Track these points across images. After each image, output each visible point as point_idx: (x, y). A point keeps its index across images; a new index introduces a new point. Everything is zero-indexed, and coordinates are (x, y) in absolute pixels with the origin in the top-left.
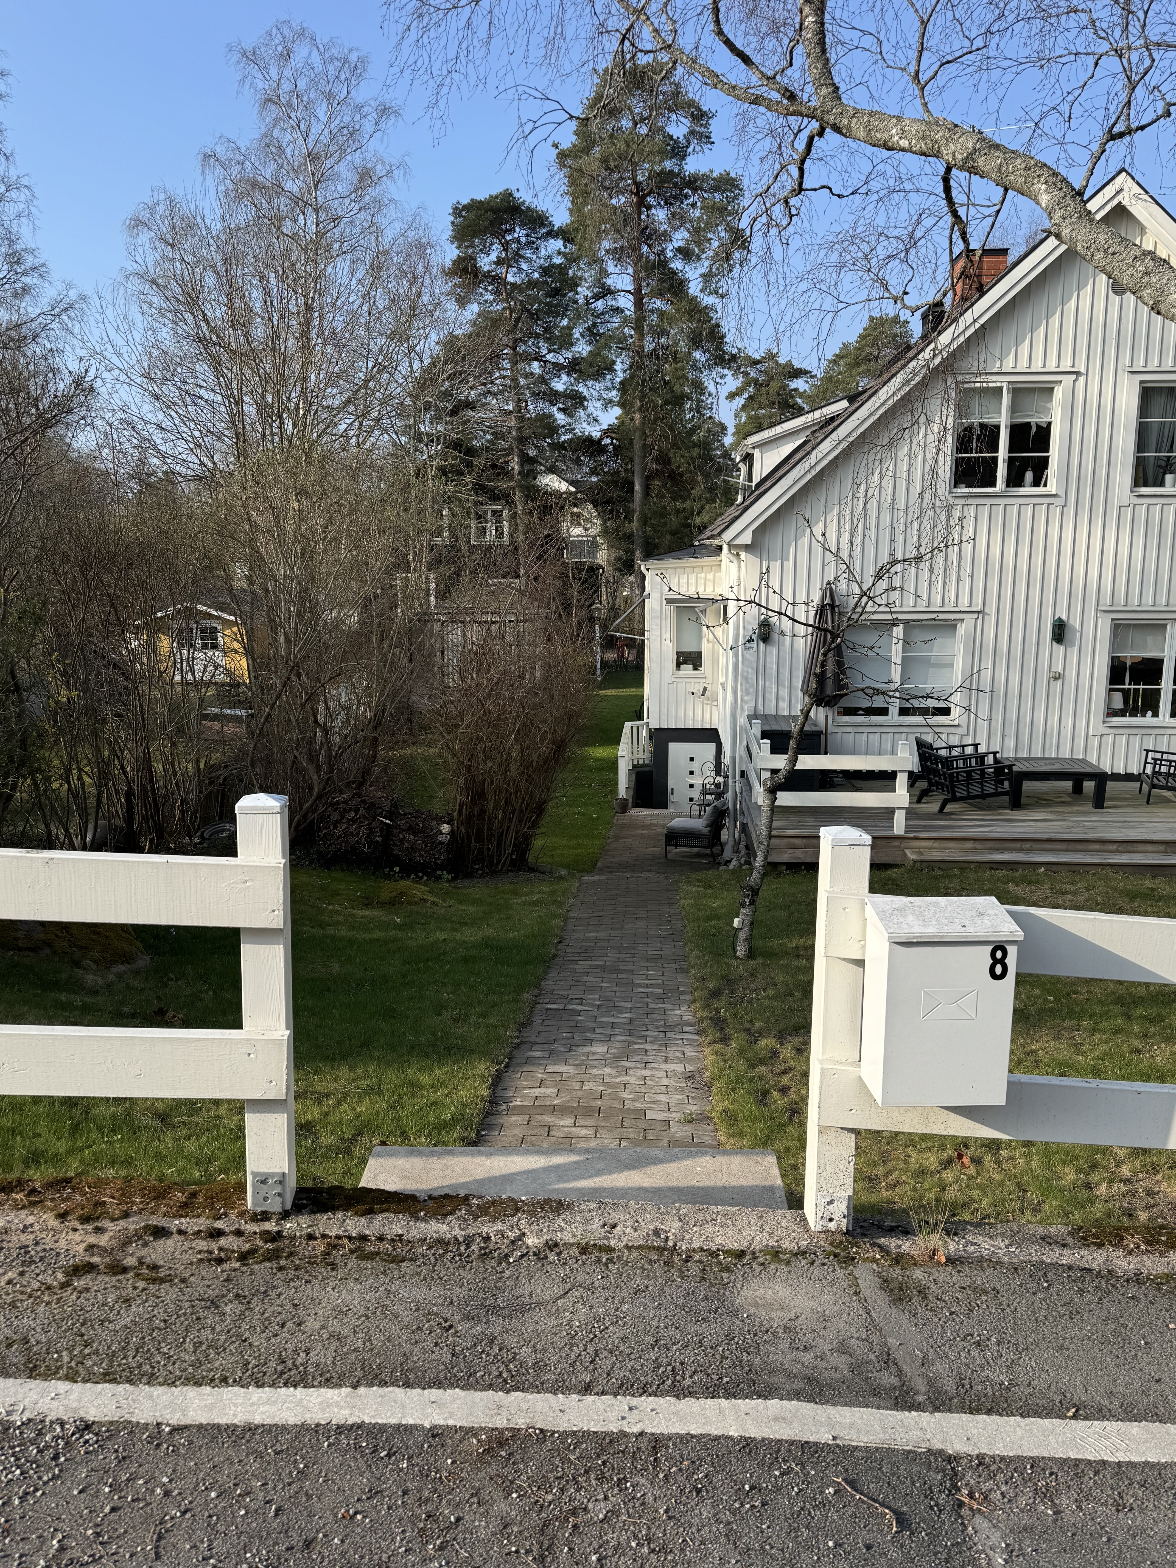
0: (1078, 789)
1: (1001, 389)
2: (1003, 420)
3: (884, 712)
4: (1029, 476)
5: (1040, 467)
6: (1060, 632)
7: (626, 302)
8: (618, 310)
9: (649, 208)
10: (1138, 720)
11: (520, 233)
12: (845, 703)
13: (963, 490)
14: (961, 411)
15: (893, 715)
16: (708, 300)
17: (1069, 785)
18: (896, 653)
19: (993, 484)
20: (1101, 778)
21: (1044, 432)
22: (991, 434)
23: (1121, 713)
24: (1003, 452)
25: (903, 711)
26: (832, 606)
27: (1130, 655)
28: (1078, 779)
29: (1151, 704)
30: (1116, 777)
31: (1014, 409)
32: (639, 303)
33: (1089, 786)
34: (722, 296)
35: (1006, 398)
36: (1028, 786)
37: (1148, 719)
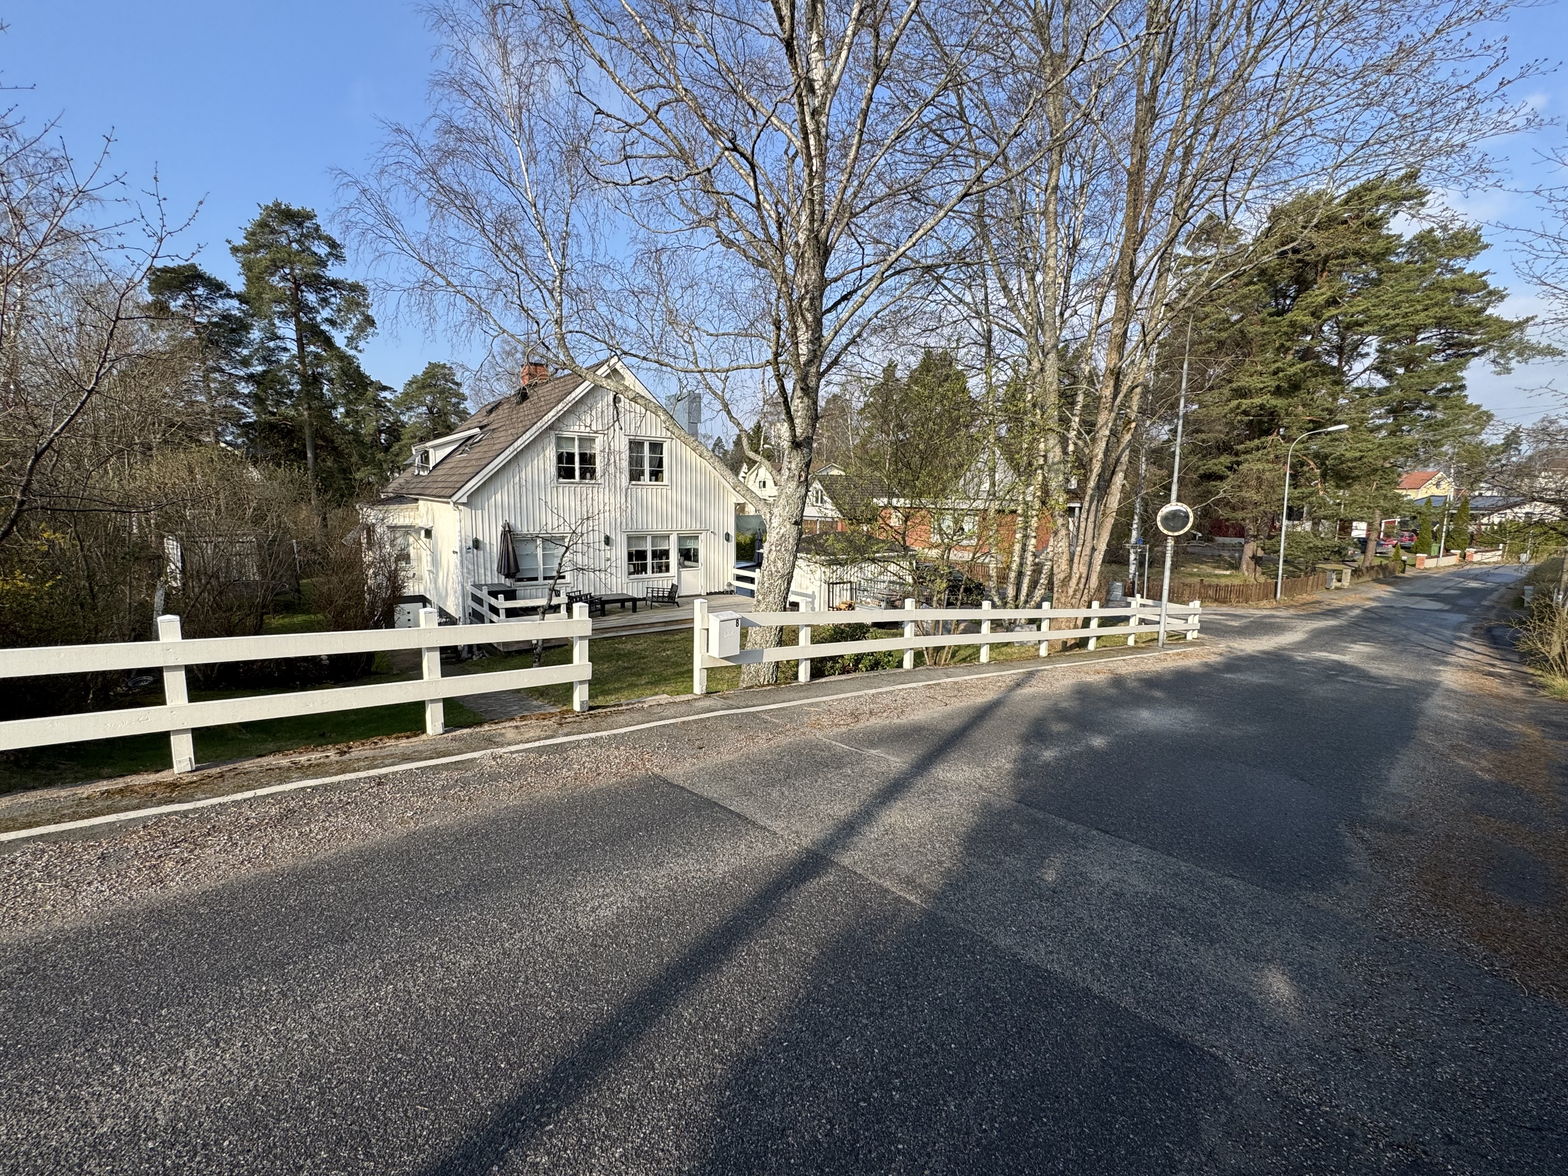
0: (623, 606)
1: (573, 439)
2: (576, 451)
3: (536, 579)
4: (588, 475)
5: (593, 472)
6: (607, 541)
7: (293, 347)
8: (285, 350)
9: (302, 291)
10: (640, 576)
11: (201, 291)
12: (518, 576)
13: (561, 480)
14: (558, 446)
15: (541, 581)
16: (352, 352)
17: (619, 605)
18: (540, 551)
19: (574, 477)
20: (634, 600)
21: (593, 457)
22: (571, 456)
23: (633, 573)
24: (577, 465)
25: (545, 578)
26: (510, 531)
27: (634, 549)
28: (622, 601)
29: (644, 569)
30: (640, 599)
31: (580, 447)
32: (301, 347)
33: (629, 604)
34: (360, 351)
35: (577, 442)
36: (607, 606)
37: (643, 575)
